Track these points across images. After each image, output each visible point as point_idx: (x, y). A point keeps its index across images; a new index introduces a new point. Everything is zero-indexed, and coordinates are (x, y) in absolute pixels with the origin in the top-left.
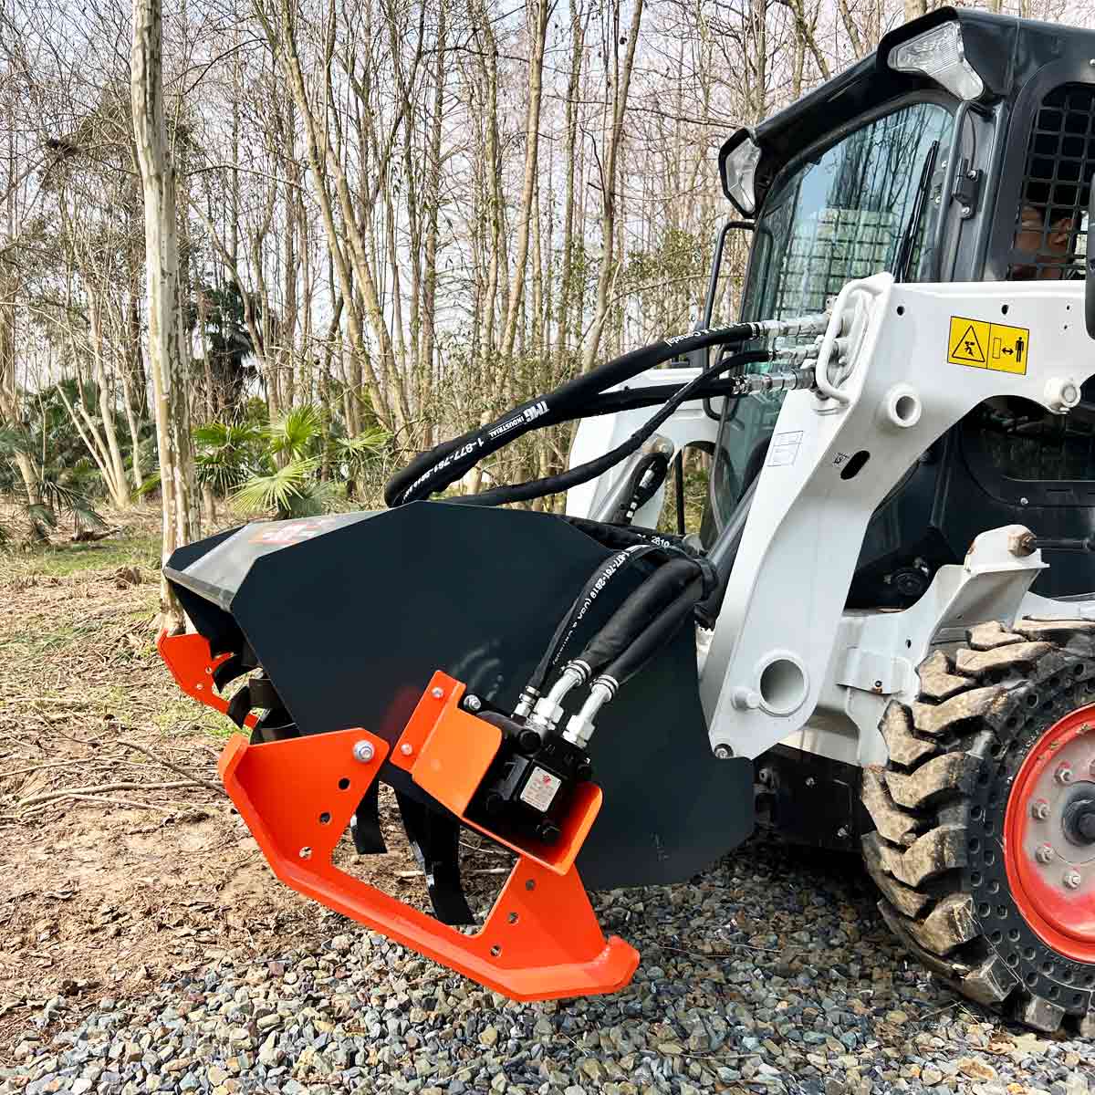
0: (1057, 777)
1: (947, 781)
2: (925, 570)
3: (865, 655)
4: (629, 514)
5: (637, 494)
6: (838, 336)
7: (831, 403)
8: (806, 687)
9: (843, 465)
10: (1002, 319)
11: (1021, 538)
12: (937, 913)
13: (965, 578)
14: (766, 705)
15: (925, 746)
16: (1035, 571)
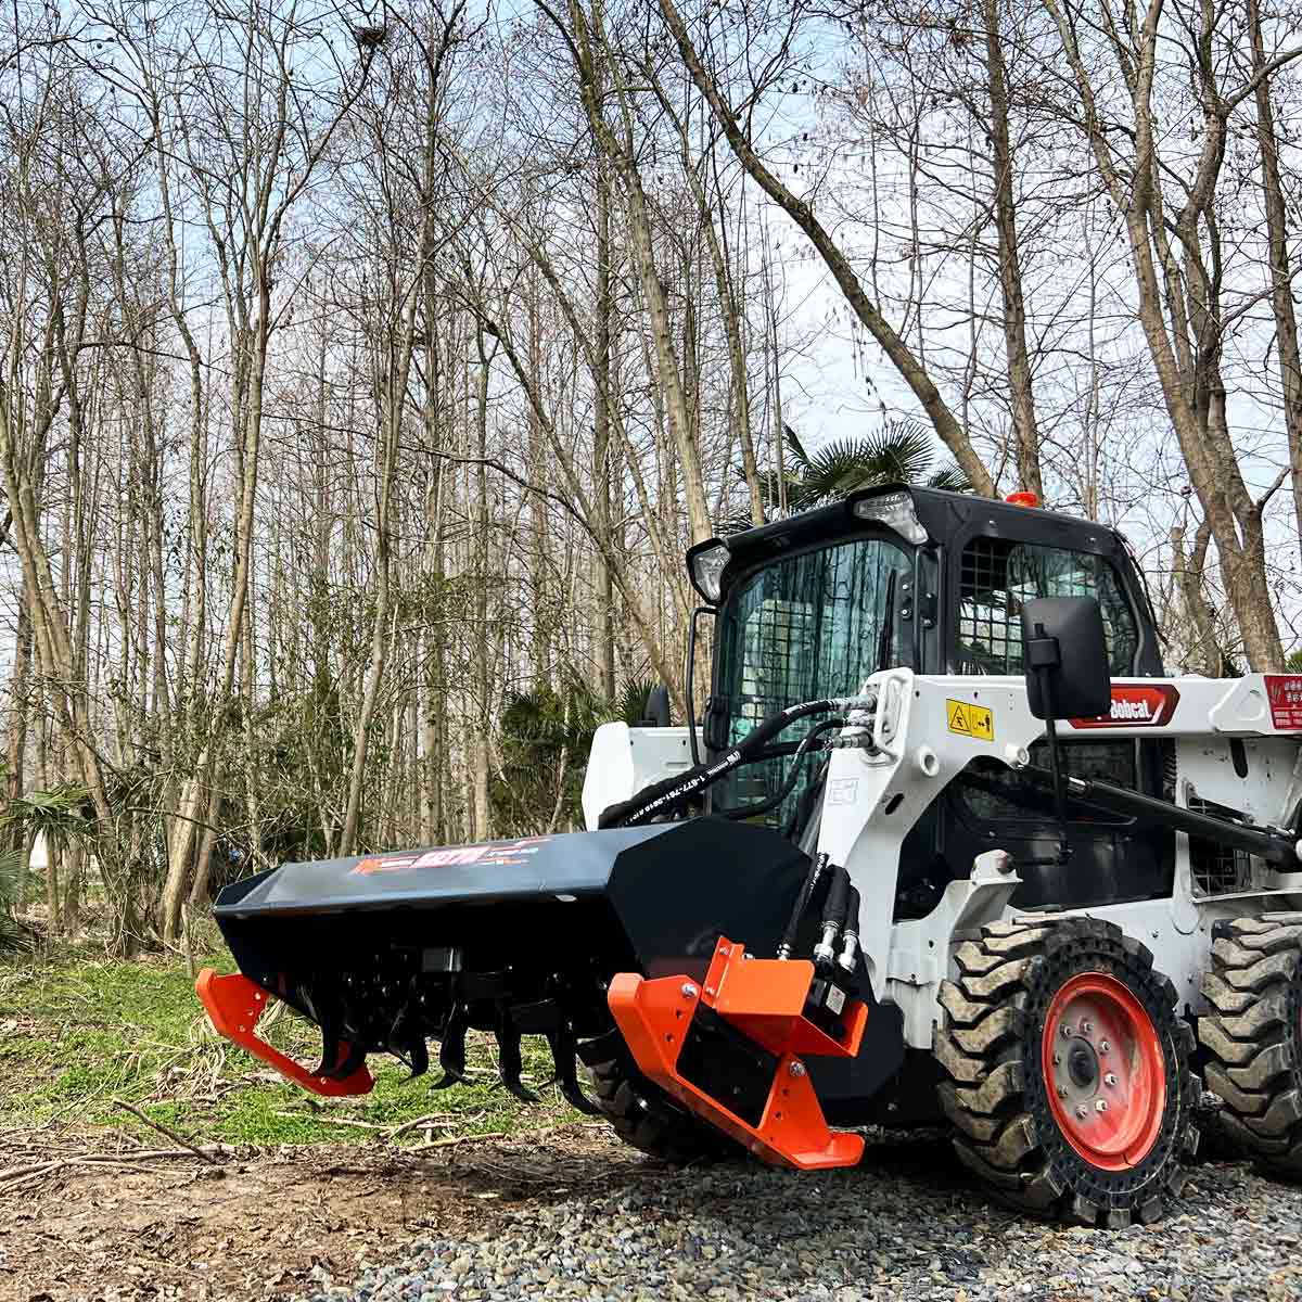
0: (1062, 1033)
1: (1005, 1028)
2: (932, 887)
3: (902, 954)
7: (882, 758)
9: (888, 804)
10: (974, 701)
11: (1005, 859)
12: (1007, 1133)
13: (972, 889)
15: (982, 1007)
16: (1013, 884)
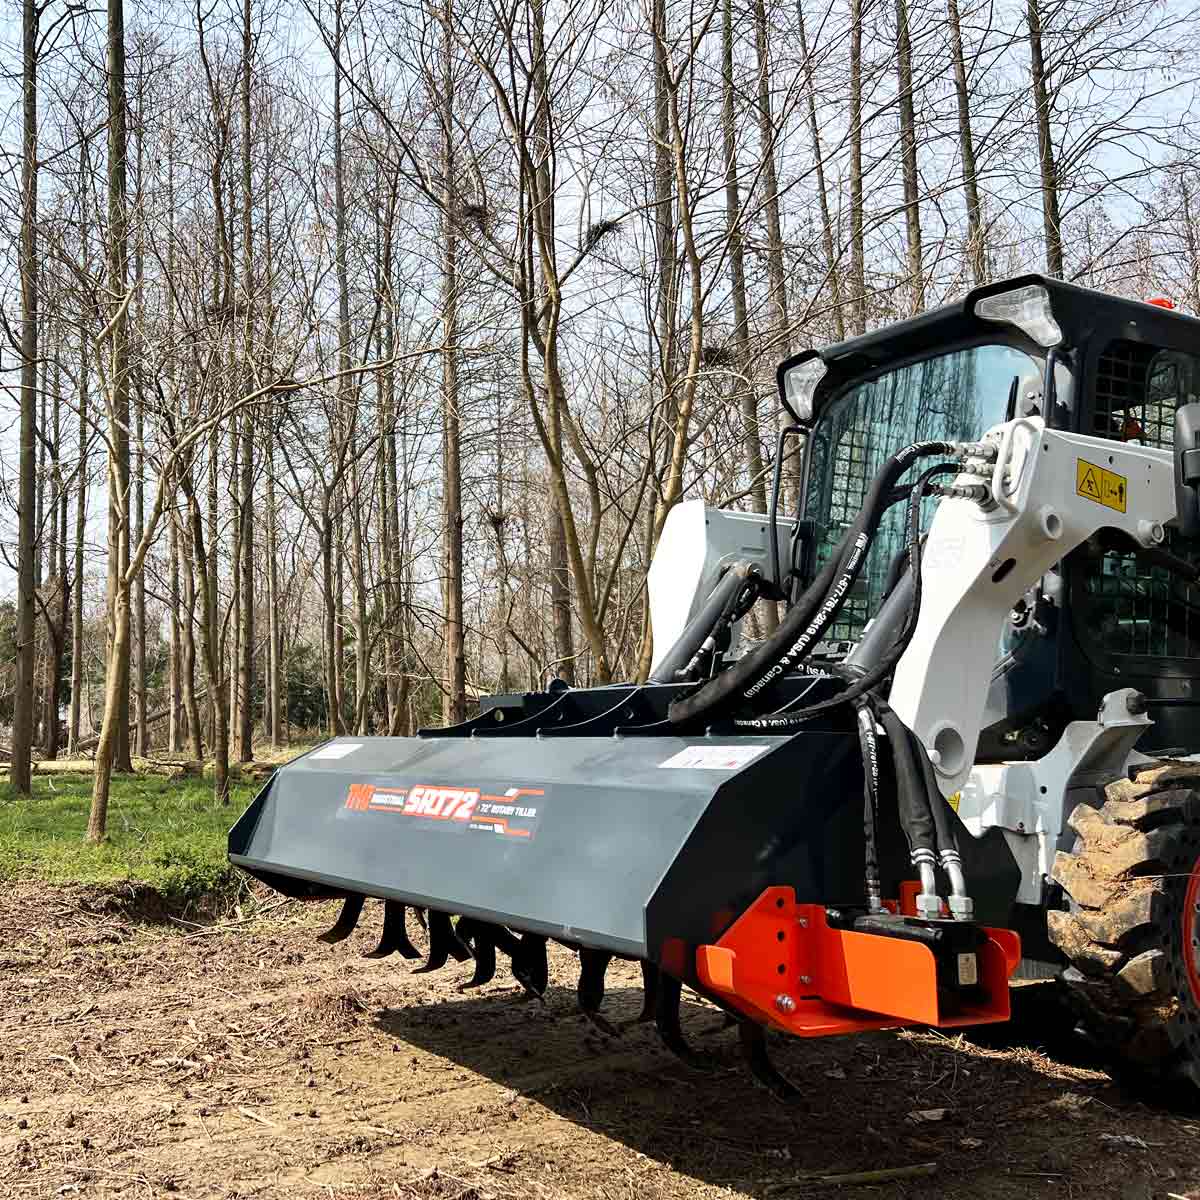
2: (1046, 727)
5: (737, 608)
7: (1000, 512)
9: (996, 569)
10: (1109, 467)
11: (1138, 699)
13: (1098, 731)
16: (1144, 726)
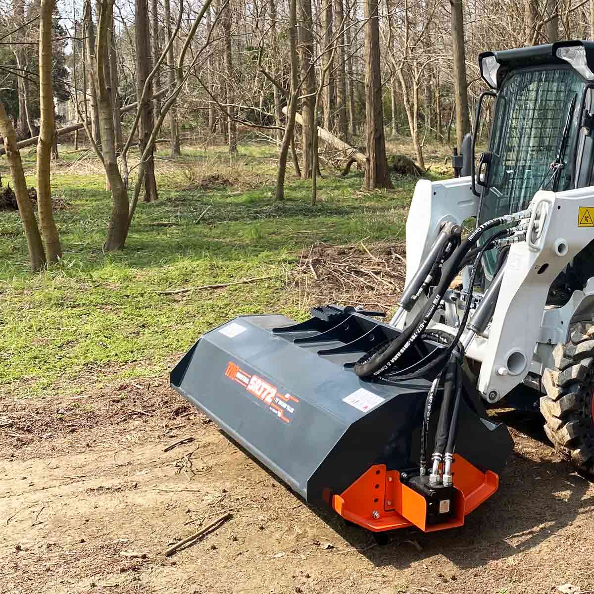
2: (570, 289)
4: (440, 266)
5: (444, 255)
6: (535, 219)
8: (526, 361)
9: (538, 270)
13: (583, 296)
14: (510, 372)
